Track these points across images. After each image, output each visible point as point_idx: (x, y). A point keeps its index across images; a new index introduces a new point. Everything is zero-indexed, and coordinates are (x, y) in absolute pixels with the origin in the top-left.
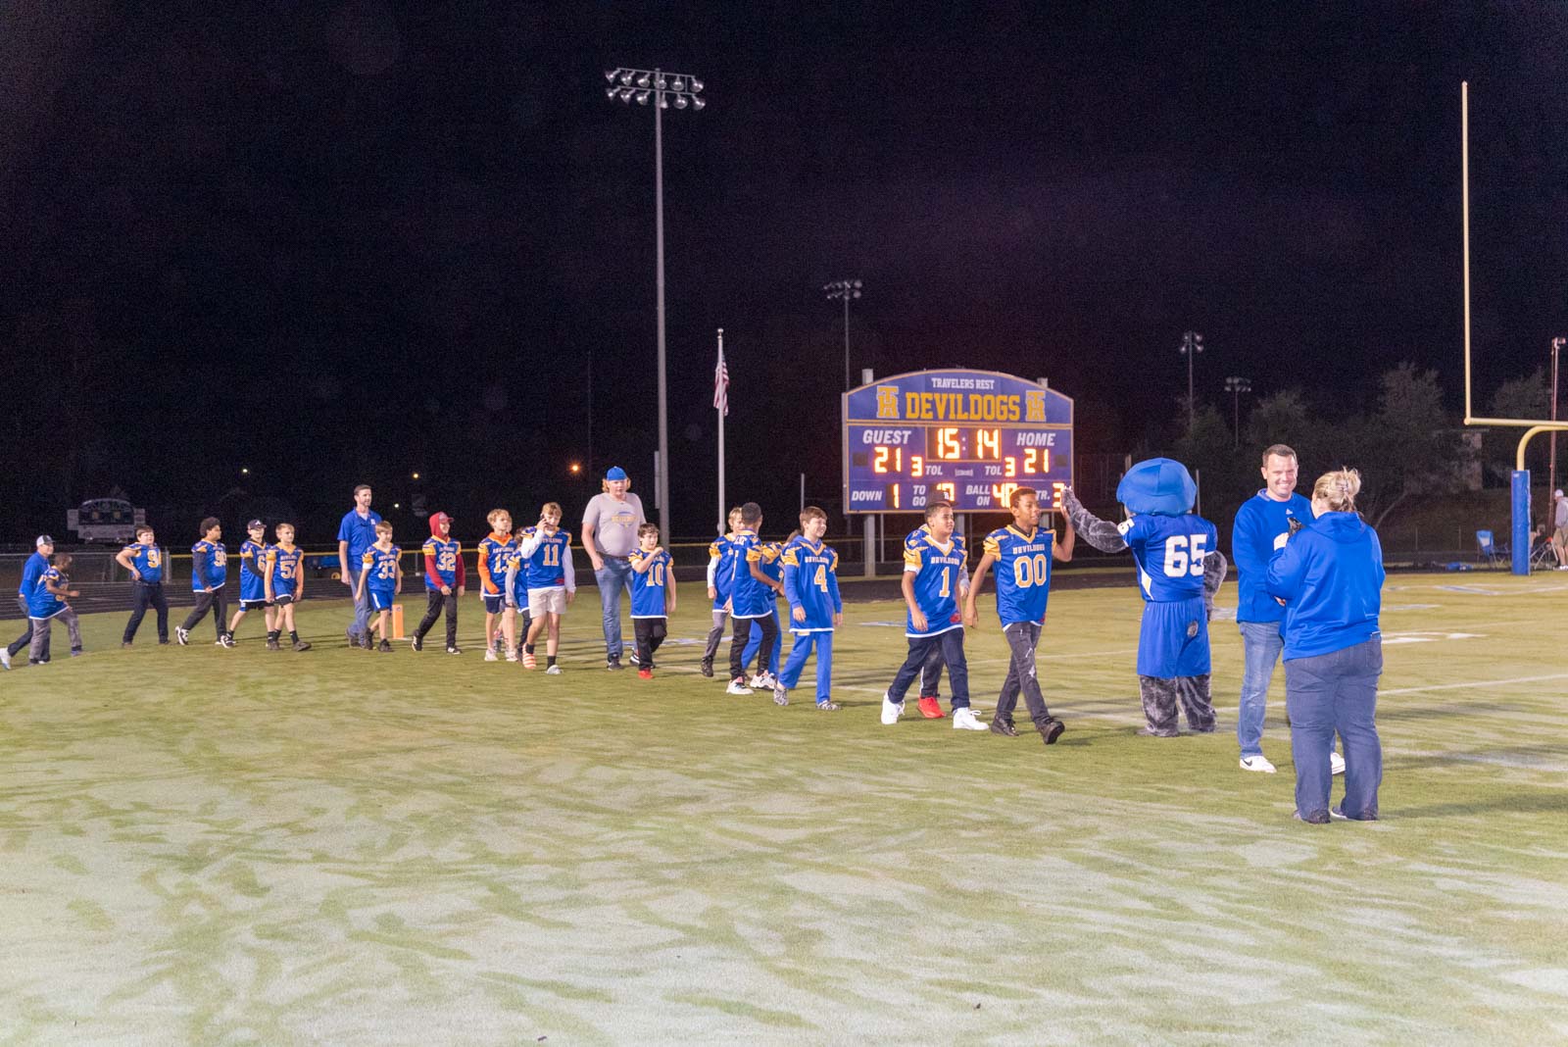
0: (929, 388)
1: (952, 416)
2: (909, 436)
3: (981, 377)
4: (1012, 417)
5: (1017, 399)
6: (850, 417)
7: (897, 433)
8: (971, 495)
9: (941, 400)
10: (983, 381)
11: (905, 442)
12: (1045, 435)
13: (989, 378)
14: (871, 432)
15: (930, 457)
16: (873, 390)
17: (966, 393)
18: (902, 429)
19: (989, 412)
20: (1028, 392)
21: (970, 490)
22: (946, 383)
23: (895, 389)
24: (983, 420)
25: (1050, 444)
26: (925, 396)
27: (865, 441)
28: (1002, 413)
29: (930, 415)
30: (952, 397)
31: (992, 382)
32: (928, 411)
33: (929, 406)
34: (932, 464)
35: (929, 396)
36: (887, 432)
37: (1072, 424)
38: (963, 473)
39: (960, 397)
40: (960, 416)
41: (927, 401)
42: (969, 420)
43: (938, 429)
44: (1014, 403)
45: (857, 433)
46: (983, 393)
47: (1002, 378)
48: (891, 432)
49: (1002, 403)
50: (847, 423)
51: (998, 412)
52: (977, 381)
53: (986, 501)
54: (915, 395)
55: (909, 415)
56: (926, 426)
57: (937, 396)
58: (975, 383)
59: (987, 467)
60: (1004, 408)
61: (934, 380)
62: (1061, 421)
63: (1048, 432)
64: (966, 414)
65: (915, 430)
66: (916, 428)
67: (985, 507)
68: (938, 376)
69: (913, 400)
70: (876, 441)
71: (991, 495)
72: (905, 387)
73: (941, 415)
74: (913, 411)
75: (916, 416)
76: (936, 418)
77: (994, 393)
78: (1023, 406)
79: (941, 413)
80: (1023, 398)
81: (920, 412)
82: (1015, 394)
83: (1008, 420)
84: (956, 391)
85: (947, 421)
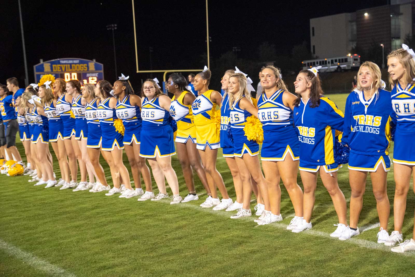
0: (59, 63)
1: (67, 70)
4: (85, 70)
5: (86, 65)
6: (36, 72)
9: (63, 66)
10: (75, 61)
12: (95, 74)
13: (77, 60)
16: (43, 65)
17: (71, 64)
19: (78, 68)
22: (64, 62)
23: (49, 64)
25: (96, 76)
26: (58, 65)
28: (82, 69)
29: (60, 70)
30: (67, 65)
32: (59, 69)
33: (59, 68)
35: (60, 65)
37: (103, 71)
39: (69, 65)
40: (69, 70)
41: (59, 67)
44: (85, 66)
45: (39, 75)
46: (76, 64)
49: (82, 66)
54: (55, 65)
55: (54, 70)
56: (59, 73)
57: (62, 65)
58: (73, 62)
60: (82, 68)
61: (61, 61)
62: (100, 70)
63: (96, 73)
64: (71, 69)
66: (56, 74)
69: (55, 67)
72: (52, 63)
74: (55, 69)
75: (56, 70)
76: (62, 71)
77: (79, 64)
78: (88, 67)
79: (63, 69)
80: (88, 64)
81: (57, 69)
82: (85, 63)
83: (84, 71)
84: (68, 64)
85: (65, 71)
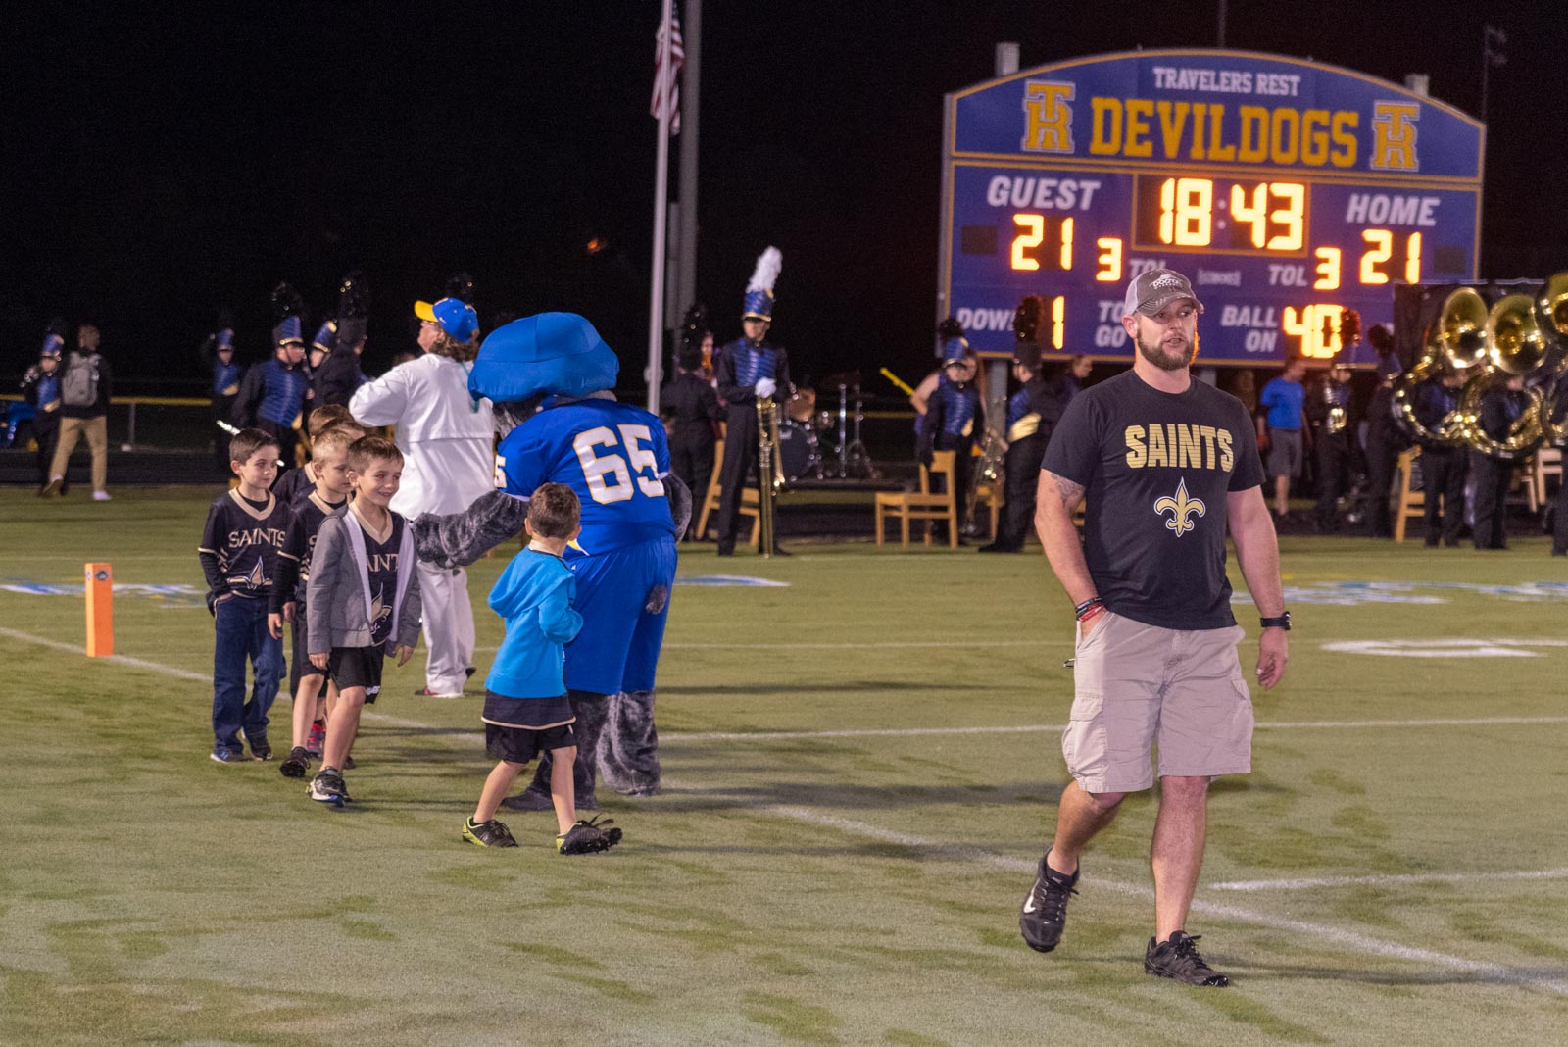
0: (1146, 88)
1: (1197, 152)
2: (1095, 193)
3: (1270, 68)
4: (1337, 159)
5: (1352, 118)
6: (958, 149)
7: (1067, 187)
8: (1234, 328)
9: (1173, 115)
10: (1273, 77)
11: (1085, 204)
12: (1413, 202)
13: (1289, 70)
14: (1006, 181)
15: (1141, 240)
16: (1017, 89)
17: (1233, 102)
18: (1078, 177)
19: (1285, 147)
20: (1380, 106)
21: (1230, 317)
22: (1186, 79)
23: (1068, 89)
24: (1269, 162)
25: (1424, 221)
26: (1135, 105)
27: (992, 200)
28: (1315, 148)
29: (1146, 149)
30: (1199, 109)
31: (1295, 79)
32: (1140, 139)
33: (1144, 128)
34: (1145, 256)
35: (1147, 106)
36: (1044, 183)
37: (1479, 179)
38: (1216, 278)
39: (1218, 111)
40: (1216, 152)
41: (1141, 117)
42: (1236, 163)
43: (1164, 179)
44: (1346, 128)
45: (975, 183)
46: (1271, 103)
47: (1318, 74)
48: (1053, 183)
49: (1317, 126)
50: (954, 158)
51: (1306, 148)
52: (1261, 77)
53: (1269, 342)
54: (1113, 104)
55: (1097, 146)
56: (1136, 173)
57: (1164, 107)
58: (1254, 82)
59: (1275, 269)
60: (1322, 138)
61: (1158, 71)
62: (1454, 171)
63: (1421, 194)
64: (1231, 149)
65: (1109, 181)
66: (1111, 176)
67: (1266, 355)
68: (1167, 62)
69: (1108, 114)
70: (1018, 202)
71: (1279, 329)
72: (1090, 86)
73: (1171, 147)
74: (1107, 138)
75: (1113, 147)
76: (1159, 154)
77: (1298, 103)
78: (1364, 136)
79: (1171, 144)
80: (1366, 117)
81: (1124, 139)
82: (1348, 108)
83: (1328, 165)
84: (1210, 98)
85: (1185, 162)
